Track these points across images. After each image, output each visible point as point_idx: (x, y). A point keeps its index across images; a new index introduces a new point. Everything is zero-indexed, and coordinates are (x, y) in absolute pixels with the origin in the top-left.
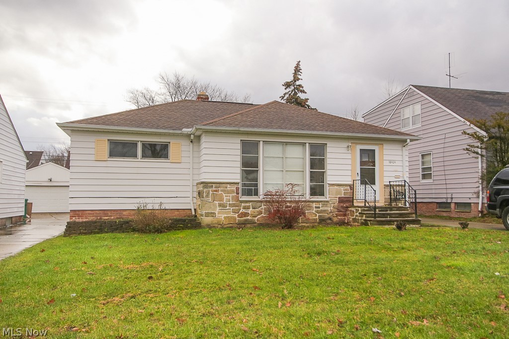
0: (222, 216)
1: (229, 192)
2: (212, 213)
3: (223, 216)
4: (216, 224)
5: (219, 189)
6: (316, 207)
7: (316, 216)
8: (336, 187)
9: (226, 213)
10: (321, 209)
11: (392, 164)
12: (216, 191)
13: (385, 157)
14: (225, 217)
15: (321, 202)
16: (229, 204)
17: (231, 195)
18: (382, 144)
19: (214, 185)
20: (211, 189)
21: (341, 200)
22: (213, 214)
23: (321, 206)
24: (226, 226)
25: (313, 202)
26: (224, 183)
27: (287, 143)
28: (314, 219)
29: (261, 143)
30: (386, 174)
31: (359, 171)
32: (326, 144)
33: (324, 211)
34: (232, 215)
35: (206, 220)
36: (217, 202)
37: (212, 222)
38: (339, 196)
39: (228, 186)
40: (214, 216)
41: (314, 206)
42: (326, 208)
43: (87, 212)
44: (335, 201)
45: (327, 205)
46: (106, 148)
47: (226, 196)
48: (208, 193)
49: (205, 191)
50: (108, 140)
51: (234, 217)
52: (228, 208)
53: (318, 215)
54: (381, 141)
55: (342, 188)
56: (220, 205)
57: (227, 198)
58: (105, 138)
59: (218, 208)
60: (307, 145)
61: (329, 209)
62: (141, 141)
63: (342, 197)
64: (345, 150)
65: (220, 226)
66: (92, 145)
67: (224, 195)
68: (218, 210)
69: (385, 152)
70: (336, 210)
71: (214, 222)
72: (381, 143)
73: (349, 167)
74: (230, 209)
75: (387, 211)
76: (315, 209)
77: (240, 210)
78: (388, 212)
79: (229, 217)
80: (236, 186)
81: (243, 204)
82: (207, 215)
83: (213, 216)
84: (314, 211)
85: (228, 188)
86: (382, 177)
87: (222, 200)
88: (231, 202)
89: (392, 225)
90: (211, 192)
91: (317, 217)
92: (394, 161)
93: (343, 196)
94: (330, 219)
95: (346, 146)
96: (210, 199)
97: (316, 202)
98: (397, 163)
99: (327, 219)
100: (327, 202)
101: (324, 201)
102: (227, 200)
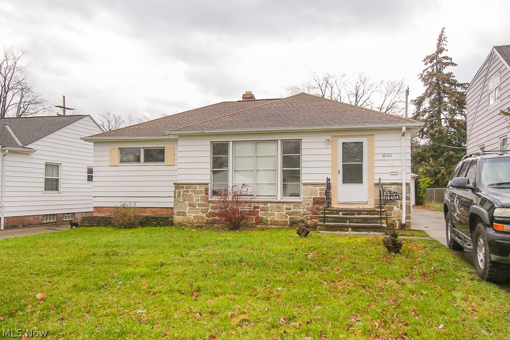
0: (191, 215)
1: (198, 193)
2: (183, 212)
3: (193, 215)
4: (186, 222)
5: (190, 190)
6: (286, 209)
7: (287, 217)
8: (310, 187)
9: (195, 212)
10: (292, 210)
11: (386, 158)
12: (186, 191)
13: (376, 151)
14: (194, 216)
15: (292, 203)
16: (198, 204)
17: (200, 195)
18: (373, 135)
19: (184, 186)
20: (182, 190)
21: (316, 201)
22: (184, 214)
23: (292, 207)
24: (195, 225)
25: (283, 203)
26: (193, 184)
27: (257, 142)
28: (284, 221)
29: (231, 143)
30: (376, 170)
31: (340, 168)
32: (301, 140)
33: (296, 213)
34: (200, 214)
35: (177, 219)
36: (187, 202)
37: (183, 220)
38: (315, 197)
39: (198, 187)
40: (185, 215)
41: (285, 207)
42: (298, 210)
43: (105, 209)
44: (308, 202)
45: (299, 206)
46: (117, 155)
47: (195, 197)
48: (179, 194)
49: (177, 191)
50: (119, 148)
51: (202, 216)
52: (197, 207)
53: (288, 217)
54: (370, 132)
55: (318, 188)
56: (189, 205)
57: (197, 198)
58: (116, 147)
59: (188, 208)
60: (279, 142)
61: (302, 211)
62: (143, 148)
63: (317, 198)
64: (323, 145)
65: (189, 224)
66: (108, 153)
67: (194, 195)
68: (188, 210)
69: (376, 144)
70: (310, 212)
71: (185, 221)
72: (370, 133)
73: (329, 164)
74: (199, 209)
75: (354, 214)
76: (285, 211)
77: (208, 210)
78: (356, 216)
79: (197, 216)
80: (205, 186)
81: (211, 205)
82: (179, 214)
83: (183, 215)
84: (284, 213)
85: (197, 189)
86: (372, 173)
87: (192, 200)
88: (200, 202)
89: (346, 231)
90: (182, 193)
91: (288, 219)
92: (390, 155)
93: (319, 196)
94: (302, 221)
95: (325, 140)
96: (181, 199)
97: (286, 203)
98: (394, 157)
99: (299, 222)
100: (300, 203)
101: (296, 202)
102: (197, 200)
